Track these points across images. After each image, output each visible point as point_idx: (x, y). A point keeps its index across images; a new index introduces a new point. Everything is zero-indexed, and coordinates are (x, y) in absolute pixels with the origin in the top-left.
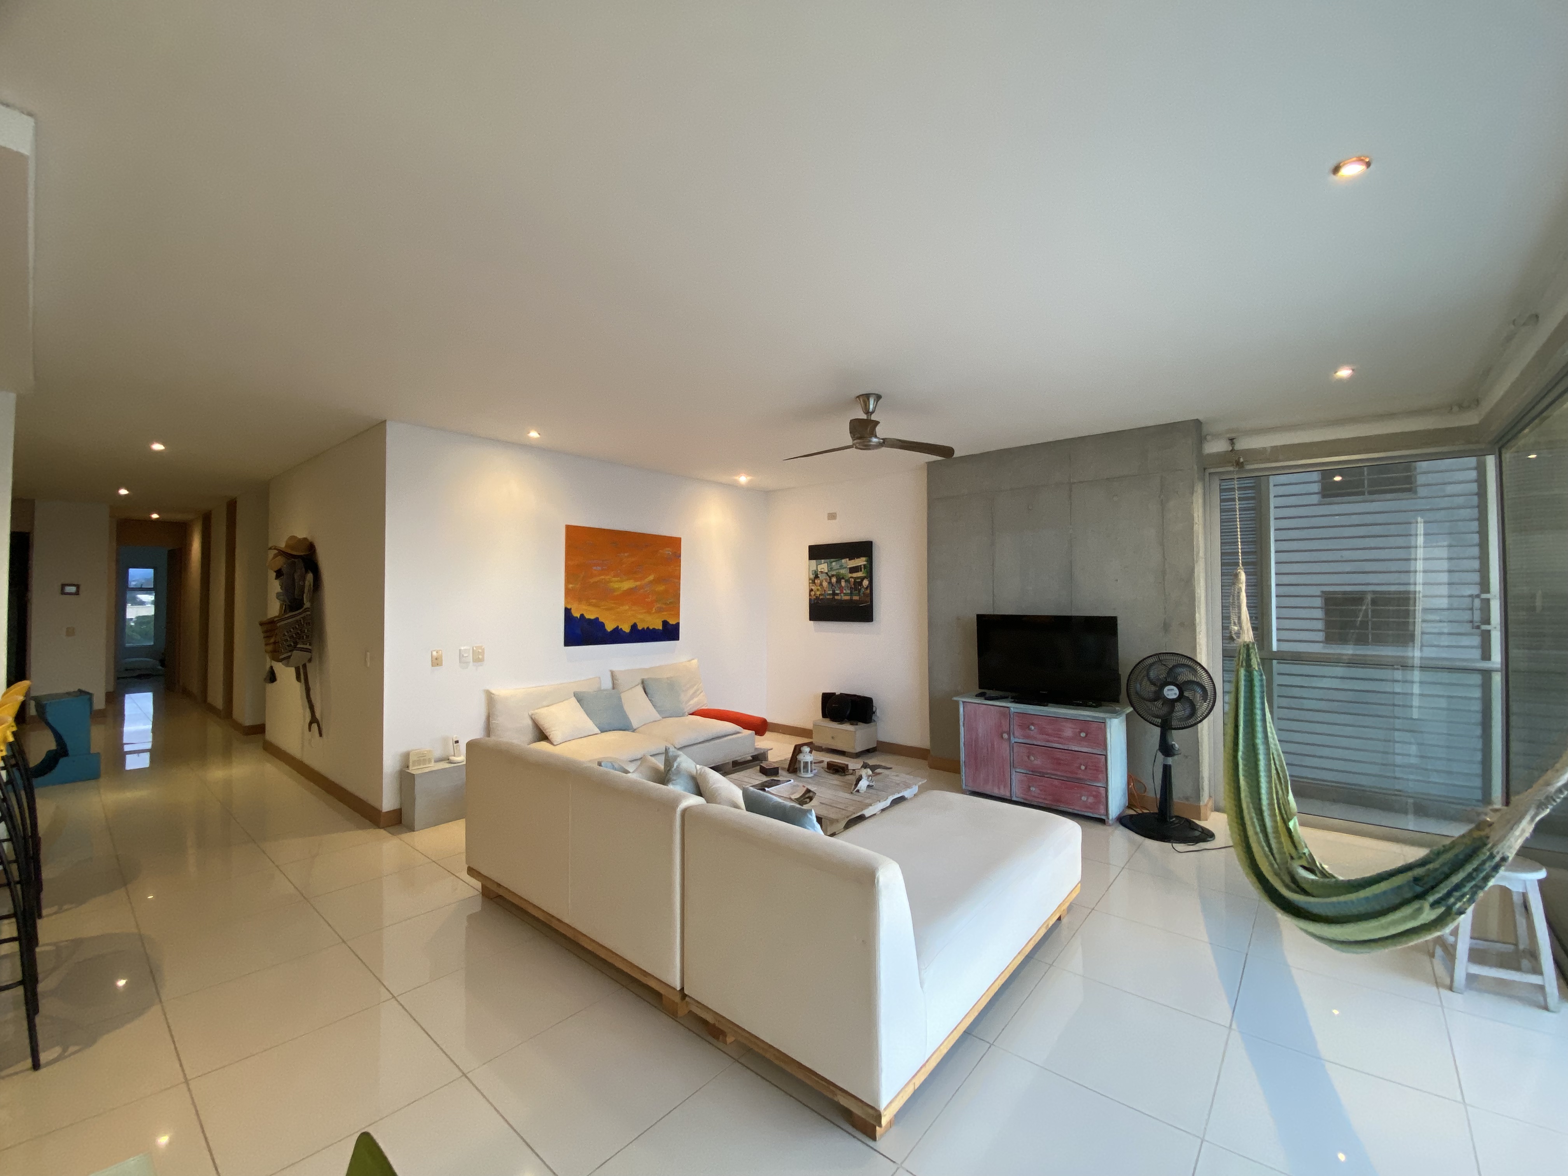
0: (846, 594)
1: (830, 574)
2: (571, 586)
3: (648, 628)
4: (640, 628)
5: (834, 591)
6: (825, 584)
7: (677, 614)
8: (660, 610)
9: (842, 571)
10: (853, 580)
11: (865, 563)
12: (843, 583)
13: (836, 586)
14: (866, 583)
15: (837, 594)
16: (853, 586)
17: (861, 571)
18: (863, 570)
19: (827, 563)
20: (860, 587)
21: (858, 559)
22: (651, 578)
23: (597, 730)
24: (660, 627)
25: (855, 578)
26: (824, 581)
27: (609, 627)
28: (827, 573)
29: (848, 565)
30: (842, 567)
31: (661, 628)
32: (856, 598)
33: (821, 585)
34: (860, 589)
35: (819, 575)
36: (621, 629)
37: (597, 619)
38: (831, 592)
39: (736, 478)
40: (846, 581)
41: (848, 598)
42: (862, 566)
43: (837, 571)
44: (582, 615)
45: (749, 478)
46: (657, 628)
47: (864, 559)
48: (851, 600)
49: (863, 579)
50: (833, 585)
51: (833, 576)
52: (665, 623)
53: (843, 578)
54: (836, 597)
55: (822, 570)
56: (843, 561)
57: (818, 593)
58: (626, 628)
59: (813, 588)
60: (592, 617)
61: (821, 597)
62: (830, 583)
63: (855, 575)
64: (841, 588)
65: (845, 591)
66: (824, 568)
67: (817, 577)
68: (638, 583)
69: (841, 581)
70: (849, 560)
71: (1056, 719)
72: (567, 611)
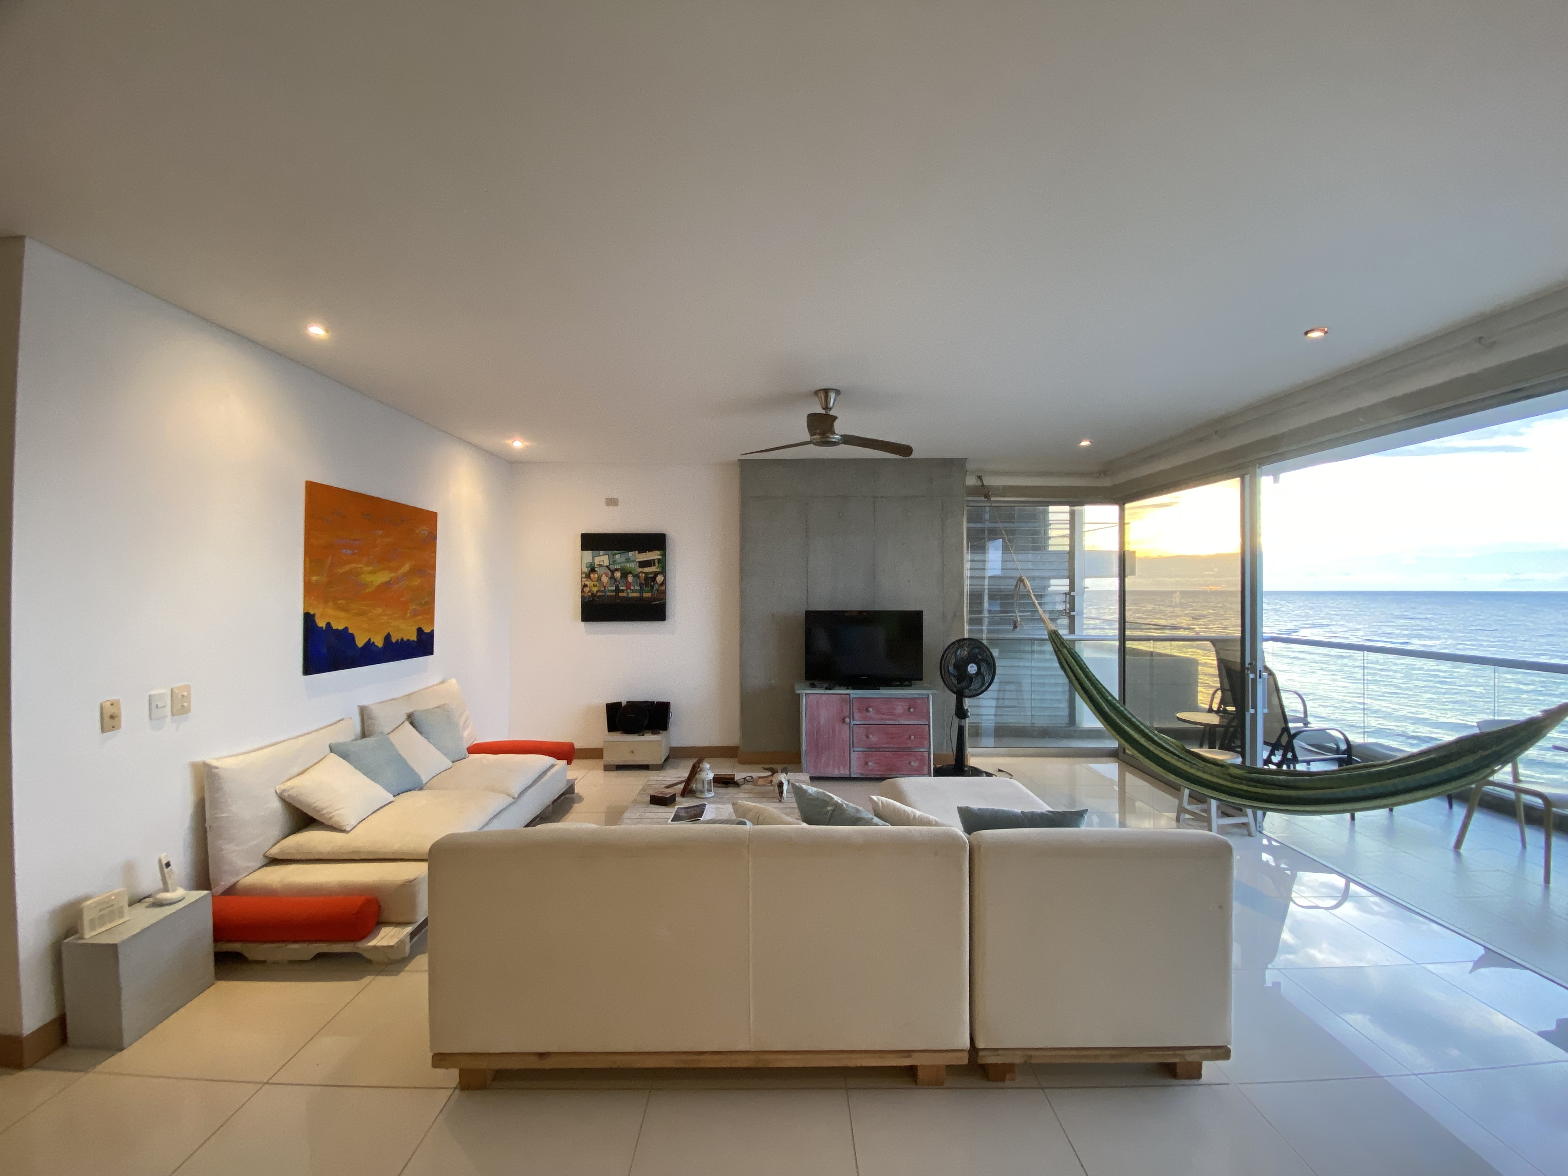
0: (633, 591)
1: (612, 567)
2: (314, 578)
3: (402, 639)
4: (394, 640)
5: (617, 587)
6: (605, 579)
7: (431, 621)
8: (415, 614)
9: (629, 565)
10: (644, 575)
11: (659, 557)
12: (630, 578)
13: (621, 581)
14: (660, 578)
15: (623, 591)
16: (643, 582)
17: (654, 565)
18: (657, 564)
19: (608, 555)
20: (652, 584)
21: (651, 553)
22: (406, 567)
23: (390, 797)
24: (414, 637)
25: (646, 574)
26: (604, 575)
27: (360, 642)
28: (607, 567)
29: (637, 559)
30: (628, 560)
31: (415, 639)
32: (647, 595)
33: (599, 579)
34: (654, 585)
35: (596, 569)
36: (373, 642)
37: (346, 629)
38: (614, 588)
39: (510, 442)
40: (634, 576)
41: (637, 595)
42: (656, 561)
43: (622, 565)
44: (328, 624)
45: (527, 443)
46: (411, 639)
47: (658, 552)
48: (641, 599)
50: (616, 580)
51: (616, 570)
52: (420, 631)
53: (630, 573)
54: (621, 594)
55: (602, 563)
56: (630, 554)
57: (595, 589)
58: (379, 642)
59: (588, 583)
60: (341, 627)
61: (599, 594)
62: (612, 578)
63: (647, 570)
64: (628, 585)
65: (632, 588)
66: (603, 561)
67: (593, 570)
68: (392, 575)
69: (627, 576)
70: (639, 553)
71: (888, 700)
72: (309, 619)
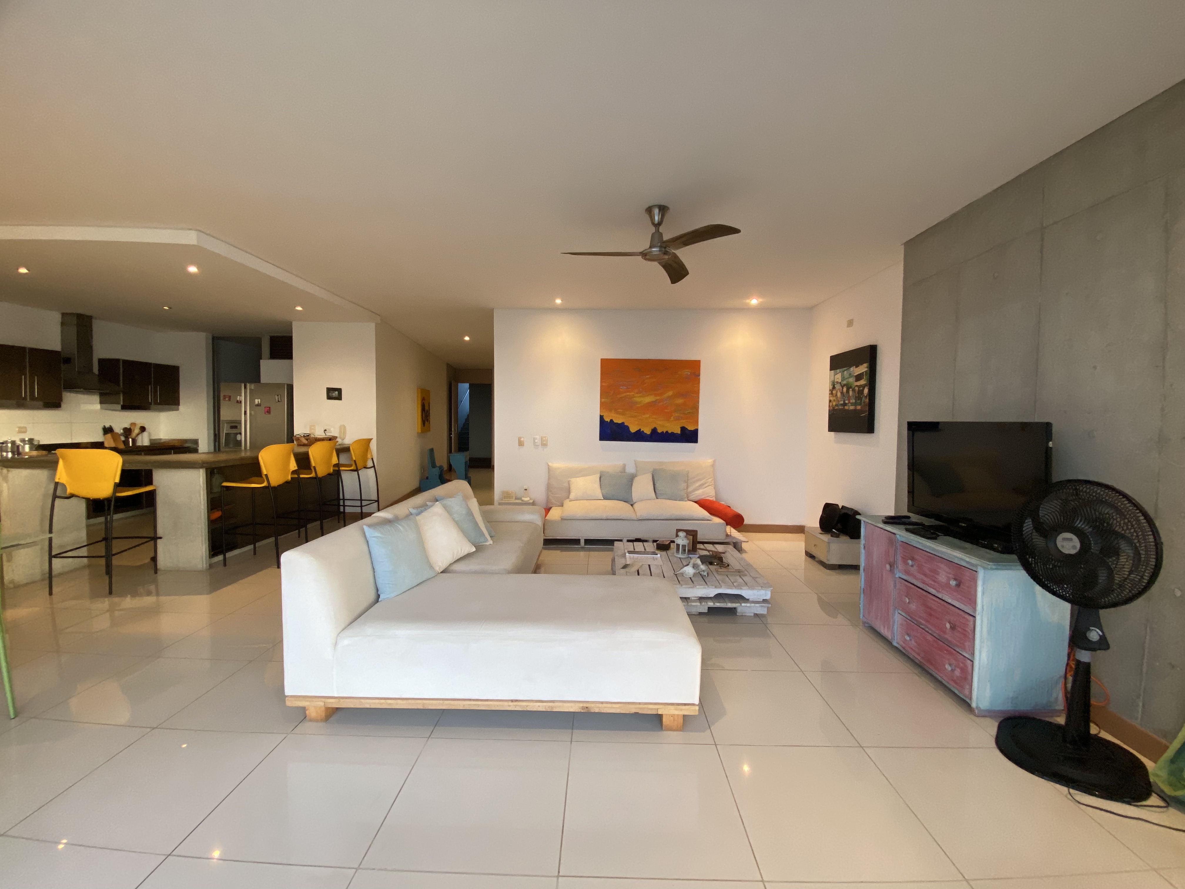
0: (851, 404)
1: (843, 383)
2: (603, 400)
3: (667, 432)
4: (659, 431)
5: (844, 401)
6: (839, 394)
7: (697, 422)
8: (678, 419)
9: (851, 380)
10: (857, 388)
11: (866, 369)
12: (850, 393)
13: (846, 396)
14: (865, 391)
15: (847, 404)
16: (857, 395)
17: (863, 378)
18: (869, 375)
19: (842, 372)
20: (861, 396)
21: (866, 365)
22: (670, 393)
23: (601, 497)
24: (678, 431)
25: (859, 387)
26: (839, 391)
27: (633, 429)
28: (840, 383)
29: (855, 373)
30: (850, 375)
31: (679, 432)
32: (859, 407)
33: (837, 395)
34: (862, 398)
35: (836, 386)
36: (643, 431)
37: (623, 423)
38: (841, 402)
39: (748, 301)
40: (852, 390)
41: (852, 408)
42: (864, 373)
43: (848, 380)
44: (611, 420)
45: (760, 300)
46: (675, 432)
47: (870, 364)
48: (856, 409)
49: (864, 386)
50: (844, 395)
51: (845, 385)
52: (683, 429)
53: (850, 387)
54: (845, 407)
55: (839, 380)
56: (852, 369)
57: (834, 404)
58: (647, 431)
59: (831, 399)
60: (620, 422)
61: (836, 408)
62: (842, 393)
63: (859, 383)
64: (849, 398)
65: (851, 402)
66: (840, 378)
67: (834, 388)
68: (658, 398)
69: (849, 390)
70: (856, 368)
72: (601, 417)
